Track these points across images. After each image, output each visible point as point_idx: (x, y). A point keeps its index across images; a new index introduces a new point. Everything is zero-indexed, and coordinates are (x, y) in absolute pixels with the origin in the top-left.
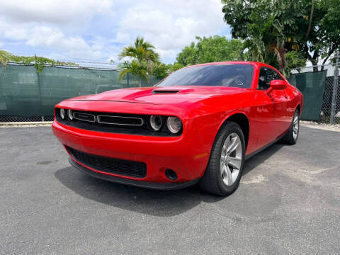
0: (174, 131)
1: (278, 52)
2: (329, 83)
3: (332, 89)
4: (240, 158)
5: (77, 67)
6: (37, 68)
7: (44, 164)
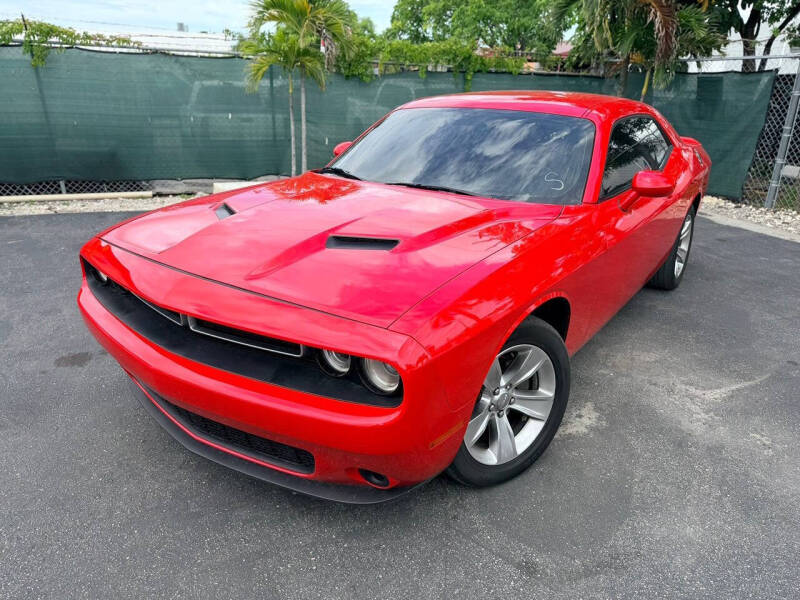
1: (658, 14)
2: (778, 107)
3: (783, 123)
4: (551, 394)
5: (138, 48)
6: (33, 55)
7: (73, 364)
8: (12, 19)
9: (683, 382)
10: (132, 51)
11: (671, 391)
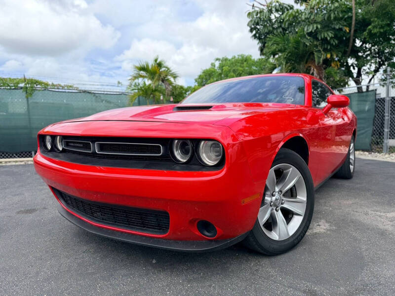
0: (210, 163)
1: (315, 70)
2: (380, 106)
3: (384, 113)
4: (305, 199)
5: (77, 90)
6: (27, 92)
7: (27, 213)
8: (20, 78)
9: (372, 210)
10: (74, 91)
11: (367, 214)
